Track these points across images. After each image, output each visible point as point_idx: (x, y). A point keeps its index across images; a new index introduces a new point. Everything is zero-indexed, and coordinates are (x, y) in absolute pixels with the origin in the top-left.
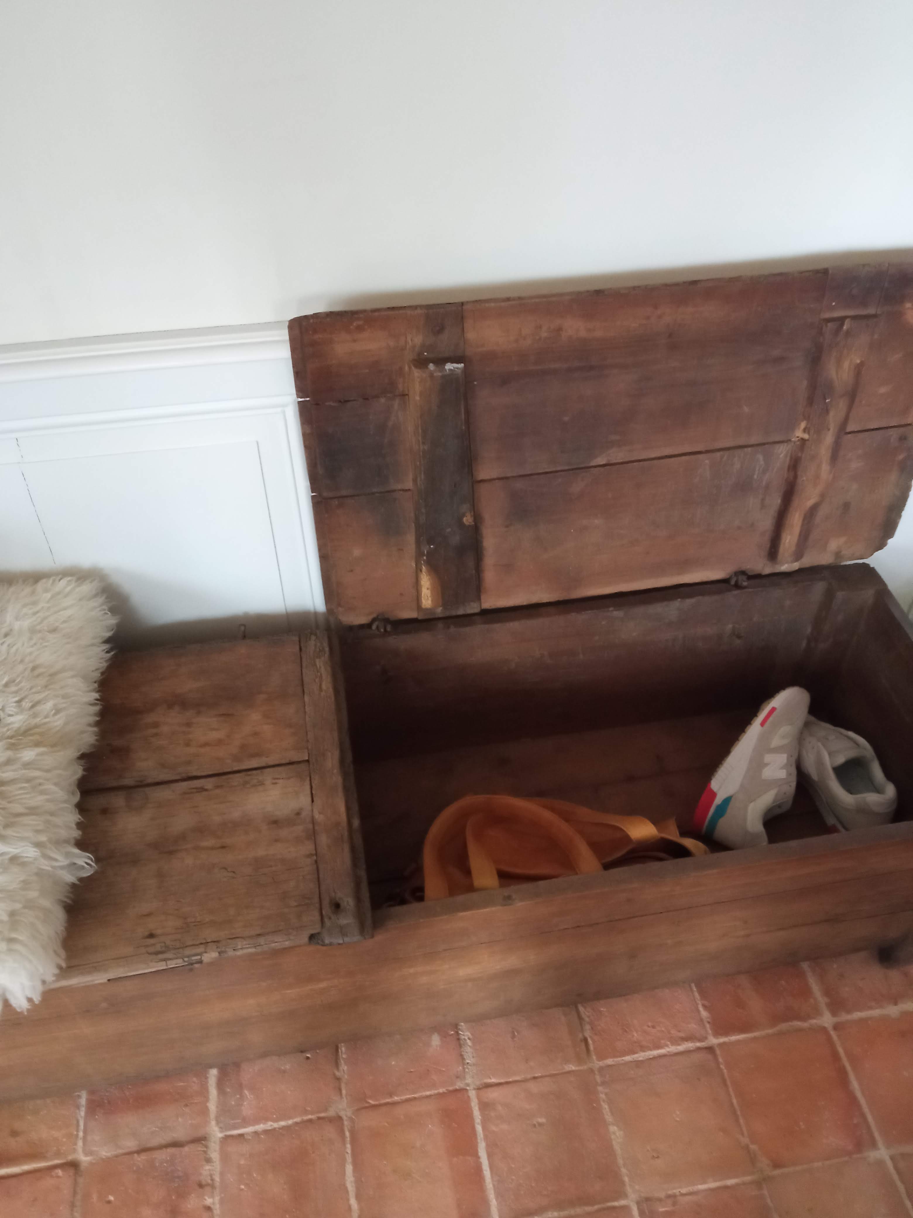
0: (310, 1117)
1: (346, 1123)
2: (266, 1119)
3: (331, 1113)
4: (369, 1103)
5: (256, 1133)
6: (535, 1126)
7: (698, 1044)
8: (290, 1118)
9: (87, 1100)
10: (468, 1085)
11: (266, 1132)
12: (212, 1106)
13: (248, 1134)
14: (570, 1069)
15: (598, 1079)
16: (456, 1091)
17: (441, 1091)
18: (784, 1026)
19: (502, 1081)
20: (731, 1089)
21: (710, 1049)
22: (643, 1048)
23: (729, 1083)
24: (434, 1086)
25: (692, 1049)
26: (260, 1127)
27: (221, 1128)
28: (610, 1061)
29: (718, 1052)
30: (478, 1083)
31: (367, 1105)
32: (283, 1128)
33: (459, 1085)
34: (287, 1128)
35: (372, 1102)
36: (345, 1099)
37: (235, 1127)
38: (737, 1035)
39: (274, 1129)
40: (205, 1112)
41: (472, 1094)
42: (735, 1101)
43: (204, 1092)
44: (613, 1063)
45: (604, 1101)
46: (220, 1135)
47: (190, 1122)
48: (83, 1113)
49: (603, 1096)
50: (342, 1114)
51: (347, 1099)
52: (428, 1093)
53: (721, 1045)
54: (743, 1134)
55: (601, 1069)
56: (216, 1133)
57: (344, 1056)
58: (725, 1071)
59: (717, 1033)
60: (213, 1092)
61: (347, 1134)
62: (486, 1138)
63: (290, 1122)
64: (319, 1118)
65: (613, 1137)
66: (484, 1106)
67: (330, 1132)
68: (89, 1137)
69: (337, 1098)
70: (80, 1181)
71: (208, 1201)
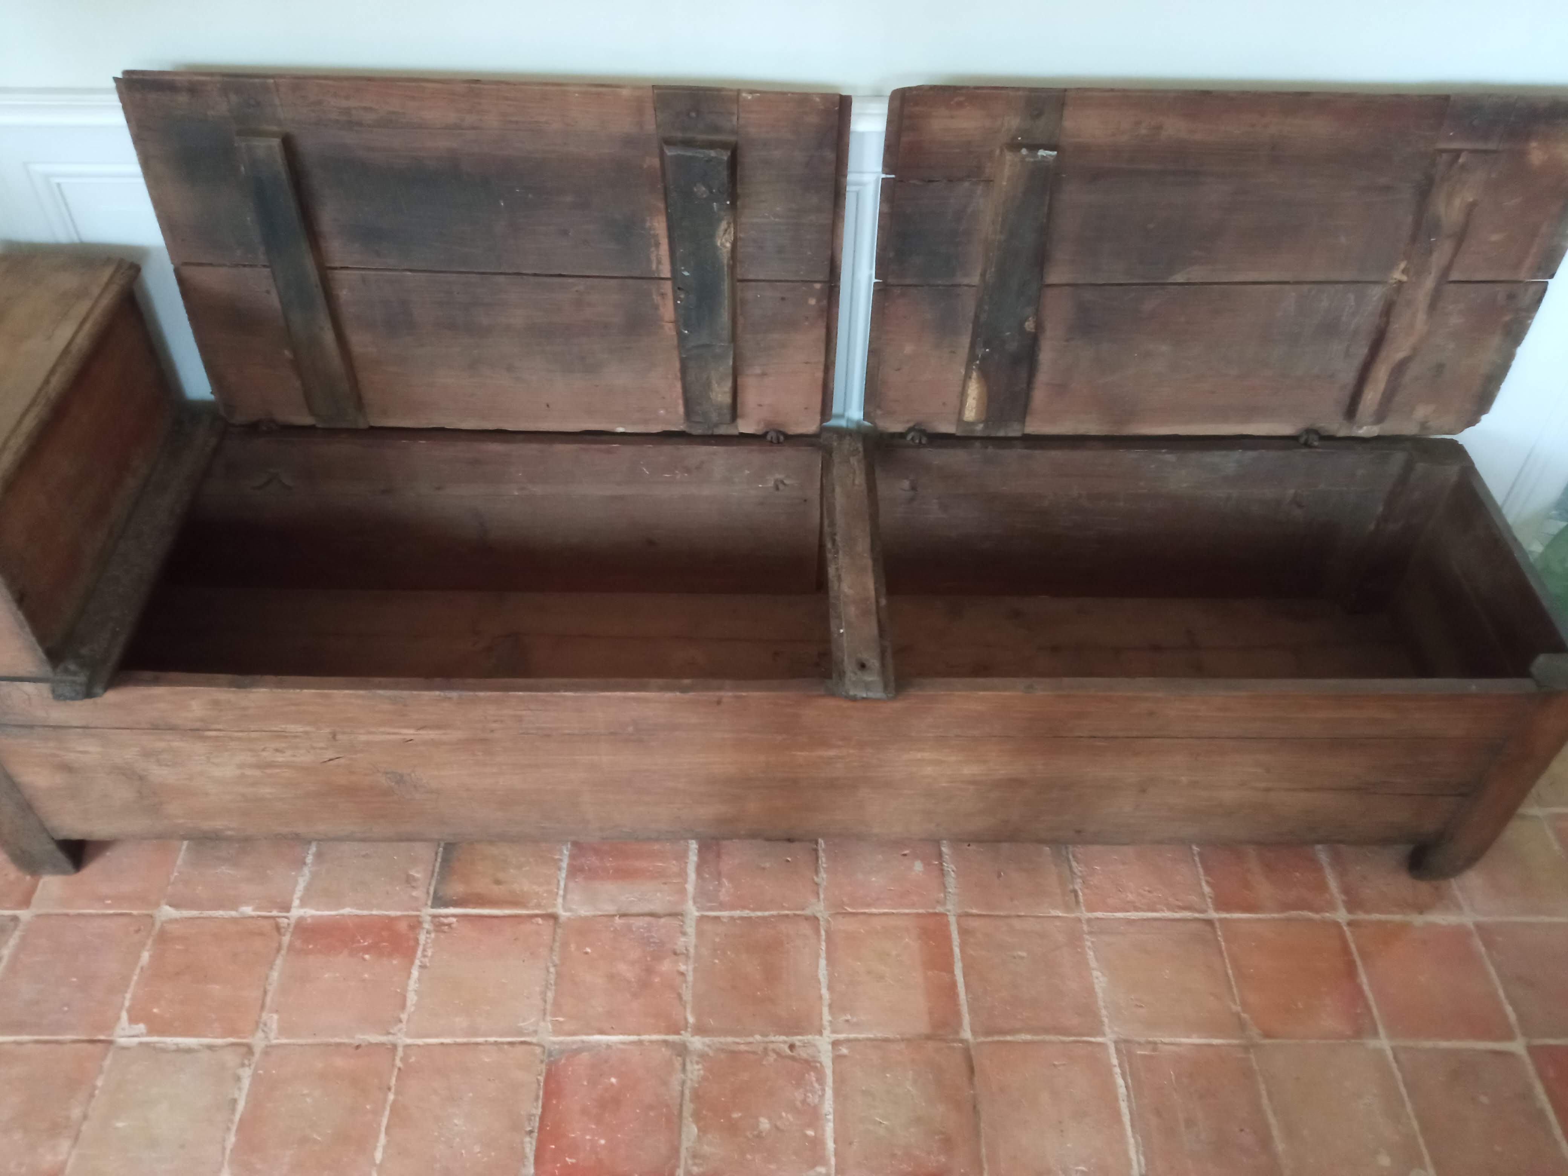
0: (787, 912)
1: (821, 923)
2: (744, 908)
3: (808, 912)
4: (846, 910)
5: (732, 918)
6: (1015, 958)
7: (1197, 915)
8: (767, 910)
9: (568, 864)
10: (949, 911)
11: (741, 918)
12: (690, 887)
13: (723, 917)
14: (1057, 915)
15: (1085, 928)
16: (936, 914)
17: (921, 911)
18: (1294, 914)
19: (984, 913)
20: (1227, 961)
21: (1209, 922)
22: (1137, 909)
23: (1225, 954)
24: (913, 905)
25: (1189, 918)
26: (737, 913)
27: (698, 907)
28: (1099, 914)
29: (1217, 925)
30: (959, 911)
31: (844, 911)
32: (758, 917)
33: (939, 909)
34: (764, 918)
35: (850, 910)
36: (822, 903)
37: (711, 909)
38: (1242, 913)
39: (750, 918)
40: (683, 891)
41: (952, 920)
42: (1230, 972)
43: (682, 874)
44: (1103, 917)
45: (1089, 948)
46: (697, 914)
47: (668, 898)
48: (563, 874)
49: (1089, 944)
50: (819, 915)
51: (824, 903)
52: (907, 911)
53: (1221, 920)
54: (1234, 1001)
55: (1089, 921)
56: (693, 911)
57: (824, 865)
58: (1223, 943)
59: (1219, 908)
60: (692, 875)
61: (823, 933)
62: (963, 959)
63: (767, 913)
64: (795, 915)
65: (1096, 981)
66: (964, 932)
67: (805, 928)
68: (569, 897)
69: (814, 900)
70: (559, 931)
71: (682, 968)
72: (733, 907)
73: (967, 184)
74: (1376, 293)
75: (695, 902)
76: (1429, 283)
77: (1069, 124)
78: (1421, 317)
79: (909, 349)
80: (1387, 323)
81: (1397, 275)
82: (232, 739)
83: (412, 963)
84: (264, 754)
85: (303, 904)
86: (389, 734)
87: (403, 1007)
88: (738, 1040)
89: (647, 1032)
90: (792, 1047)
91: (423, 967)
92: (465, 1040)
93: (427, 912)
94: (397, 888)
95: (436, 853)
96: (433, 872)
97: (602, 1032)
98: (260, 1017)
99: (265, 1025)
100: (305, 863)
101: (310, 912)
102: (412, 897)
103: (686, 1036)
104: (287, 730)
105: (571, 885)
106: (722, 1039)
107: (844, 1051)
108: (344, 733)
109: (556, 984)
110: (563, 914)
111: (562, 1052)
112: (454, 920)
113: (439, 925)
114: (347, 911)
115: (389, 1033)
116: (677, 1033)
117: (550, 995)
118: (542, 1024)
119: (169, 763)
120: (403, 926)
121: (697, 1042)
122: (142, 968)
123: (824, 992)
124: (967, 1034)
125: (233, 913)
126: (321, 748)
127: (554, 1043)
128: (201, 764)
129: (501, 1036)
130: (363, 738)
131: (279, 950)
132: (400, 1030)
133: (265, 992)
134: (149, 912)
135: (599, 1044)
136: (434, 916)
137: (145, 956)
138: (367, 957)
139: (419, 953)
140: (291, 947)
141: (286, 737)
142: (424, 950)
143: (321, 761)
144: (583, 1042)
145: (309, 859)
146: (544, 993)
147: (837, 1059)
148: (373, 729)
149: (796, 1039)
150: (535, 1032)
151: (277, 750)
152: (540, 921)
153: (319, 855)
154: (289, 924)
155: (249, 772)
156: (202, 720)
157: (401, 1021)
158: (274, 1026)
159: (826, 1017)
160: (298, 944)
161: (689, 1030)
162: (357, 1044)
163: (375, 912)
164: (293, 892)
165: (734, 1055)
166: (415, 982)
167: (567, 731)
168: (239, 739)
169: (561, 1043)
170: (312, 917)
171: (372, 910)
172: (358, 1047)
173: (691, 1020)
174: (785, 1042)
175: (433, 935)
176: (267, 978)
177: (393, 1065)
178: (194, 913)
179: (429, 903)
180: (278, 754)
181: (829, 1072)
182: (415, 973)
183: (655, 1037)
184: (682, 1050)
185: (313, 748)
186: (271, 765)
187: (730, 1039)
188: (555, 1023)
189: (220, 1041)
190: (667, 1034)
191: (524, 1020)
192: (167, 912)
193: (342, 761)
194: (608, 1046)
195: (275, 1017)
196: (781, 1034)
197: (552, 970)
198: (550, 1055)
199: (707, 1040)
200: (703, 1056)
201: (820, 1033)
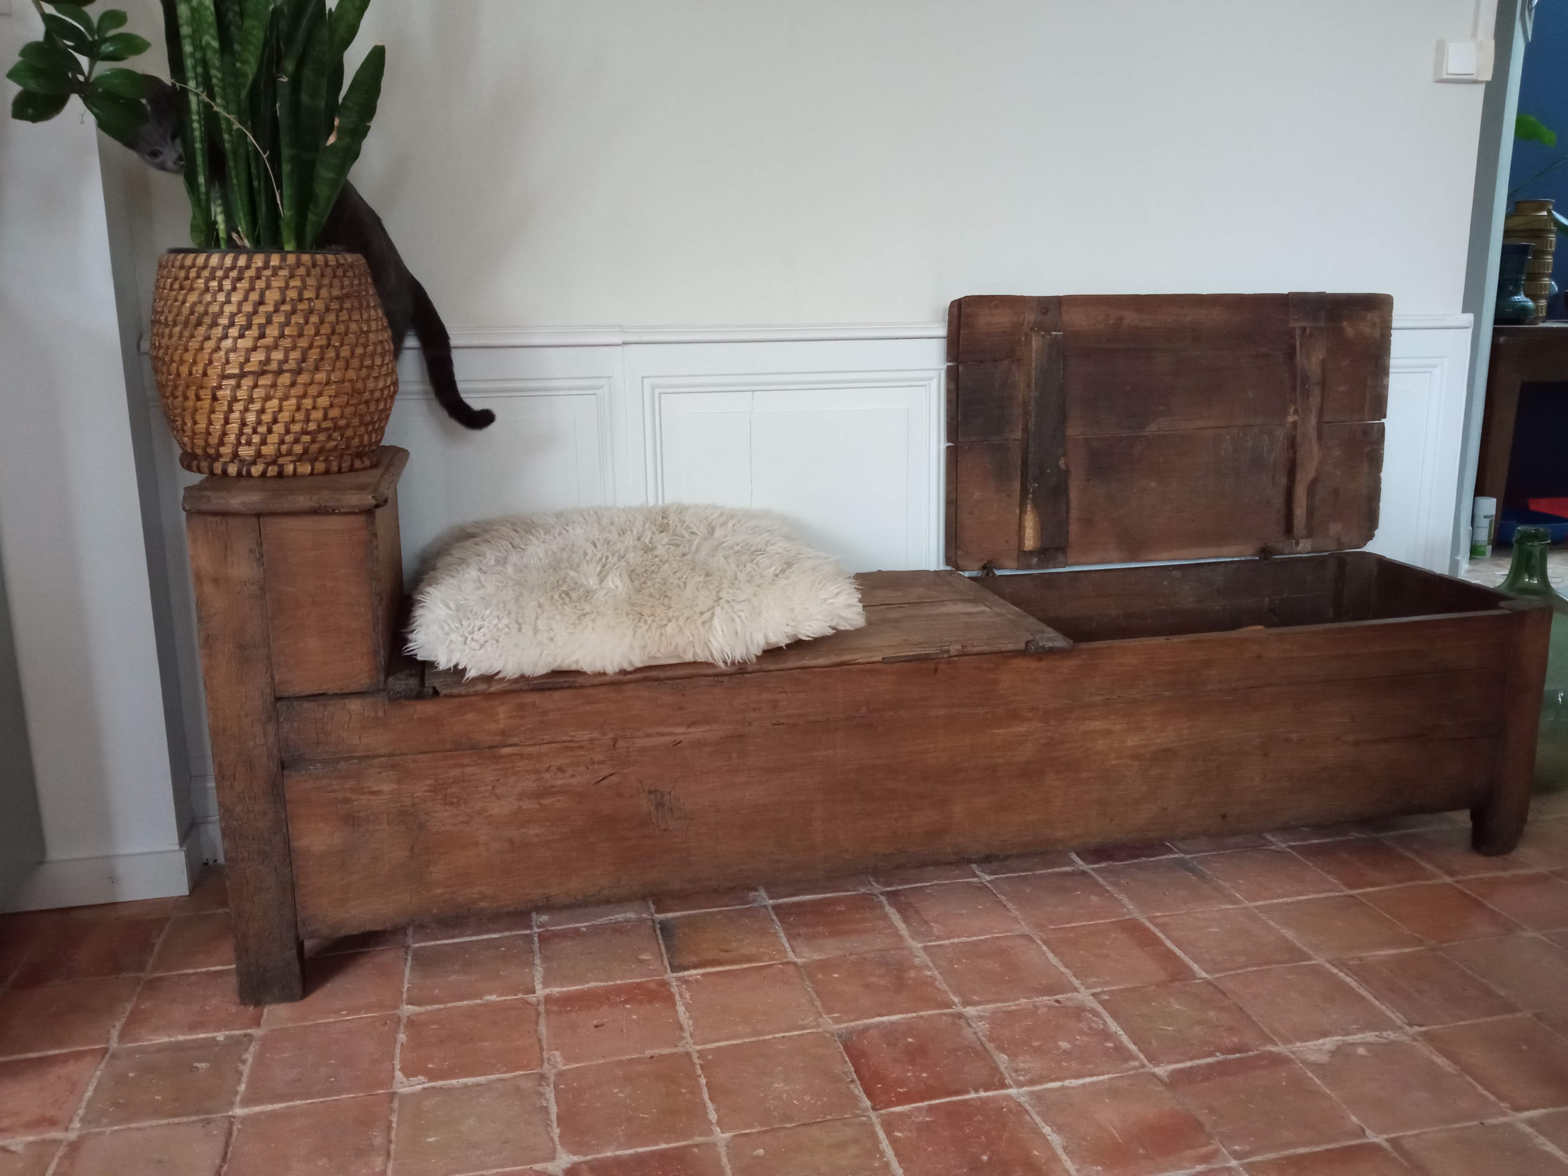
0: (1000, 935)
1: (1035, 937)
2: (960, 937)
3: (1017, 933)
4: (1049, 927)
5: (953, 944)
7: (1337, 894)
8: (981, 936)
9: (784, 934)
10: (1137, 917)
11: (961, 943)
12: (904, 932)
13: (946, 944)
14: (1227, 908)
15: (1255, 911)
16: (1128, 920)
17: (1113, 920)
18: (1410, 883)
19: (1168, 914)
20: (1380, 911)
21: (1350, 896)
22: (1288, 896)
23: (1376, 908)
24: (1105, 918)
25: (1332, 896)
26: (955, 941)
27: (918, 942)
28: (1260, 903)
29: (1358, 896)
30: (1147, 916)
32: (976, 940)
33: (1129, 917)
34: (981, 941)
35: (1052, 927)
36: (1026, 926)
37: (931, 941)
38: (1371, 889)
39: (969, 942)
40: (899, 936)
41: (1145, 921)
42: (1387, 916)
43: (892, 926)
44: (1265, 904)
45: (1267, 920)
46: (920, 946)
47: (886, 940)
48: (784, 939)
49: (1265, 918)
50: (1027, 933)
52: (1103, 921)
53: (1359, 894)
55: (1255, 907)
56: (916, 945)
57: (1012, 907)
58: (1371, 905)
59: (1352, 888)
60: (901, 926)
61: (1039, 942)
62: (1169, 938)
63: (982, 938)
64: (1008, 936)
65: (1285, 934)
66: (1159, 925)
67: (1023, 941)
68: (798, 950)
69: (1019, 926)
70: (802, 969)
71: (929, 973)
72: (949, 938)
73: (1006, 362)
74: (1280, 433)
75: (914, 939)
76: (1313, 420)
77: (1065, 317)
78: (1315, 448)
79: (977, 495)
80: (1295, 453)
81: (1291, 419)
82: (521, 756)
83: (674, 1005)
84: (547, 776)
85: (546, 985)
86: (663, 735)
87: (681, 1028)
88: (1007, 1004)
89: (921, 1010)
90: (1057, 1001)
91: (687, 1006)
92: (754, 1039)
93: (670, 976)
94: (633, 966)
95: (659, 944)
96: (662, 954)
97: (880, 1015)
98: (541, 1054)
99: (549, 1059)
100: (534, 964)
101: (556, 990)
102: (651, 970)
103: (959, 1009)
104: (576, 739)
105: (795, 943)
106: (992, 1006)
107: (1106, 997)
108: (624, 737)
109: (818, 996)
110: (799, 961)
111: (851, 1033)
112: (699, 977)
113: (685, 981)
114: (592, 984)
115: (676, 1046)
116: (950, 1007)
117: (818, 1003)
118: (820, 1020)
119: (455, 800)
120: (653, 986)
121: (970, 1011)
122: (402, 1044)
123: (1063, 969)
124: (1204, 975)
125: (479, 1001)
126: (600, 763)
127: (840, 1029)
128: (485, 797)
129: (787, 1032)
130: (640, 743)
131: (538, 1014)
132: (687, 1043)
133: (539, 1040)
134: (392, 1012)
135: (882, 1023)
136: (678, 979)
137: (402, 1037)
138: (628, 1006)
139: (677, 997)
140: (548, 1012)
141: (572, 749)
142: (681, 995)
143: (594, 782)
144: (867, 1024)
145: (537, 961)
146: (812, 1002)
147: (1102, 1003)
148: (650, 731)
149: (1058, 997)
150: (818, 1026)
151: (560, 769)
152: (780, 966)
153: (545, 958)
154: (539, 1001)
155: (527, 805)
156: (503, 733)
157: (684, 1038)
158: (559, 1060)
159: (1076, 982)
160: (555, 1008)
161: (959, 1005)
162: (650, 1056)
163: (619, 982)
164: (533, 981)
165: (1009, 1013)
166: (685, 1013)
167: (812, 718)
168: (530, 756)
169: (845, 1028)
170: (559, 992)
171: (616, 980)
172: (652, 1057)
173: (956, 1000)
174: (1049, 1000)
175: (684, 987)
176: (536, 1031)
177: (693, 1064)
178: (437, 1006)
179: (669, 970)
180: (560, 775)
181: (1100, 1009)
182: (681, 1009)
183: (930, 1012)
184: (960, 1016)
185: (593, 763)
186: (547, 791)
187: (998, 1005)
188: (833, 1019)
189: (509, 1075)
190: (940, 1008)
191: (802, 1020)
192: (408, 1010)
193: (613, 779)
194: (892, 1023)
195: (557, 1053)
196: (1042, 995)
197: (809, 989)
198: (840, 1036)
199: (980, 1008)
200: (981, 1018)
201: (1079, 992)
